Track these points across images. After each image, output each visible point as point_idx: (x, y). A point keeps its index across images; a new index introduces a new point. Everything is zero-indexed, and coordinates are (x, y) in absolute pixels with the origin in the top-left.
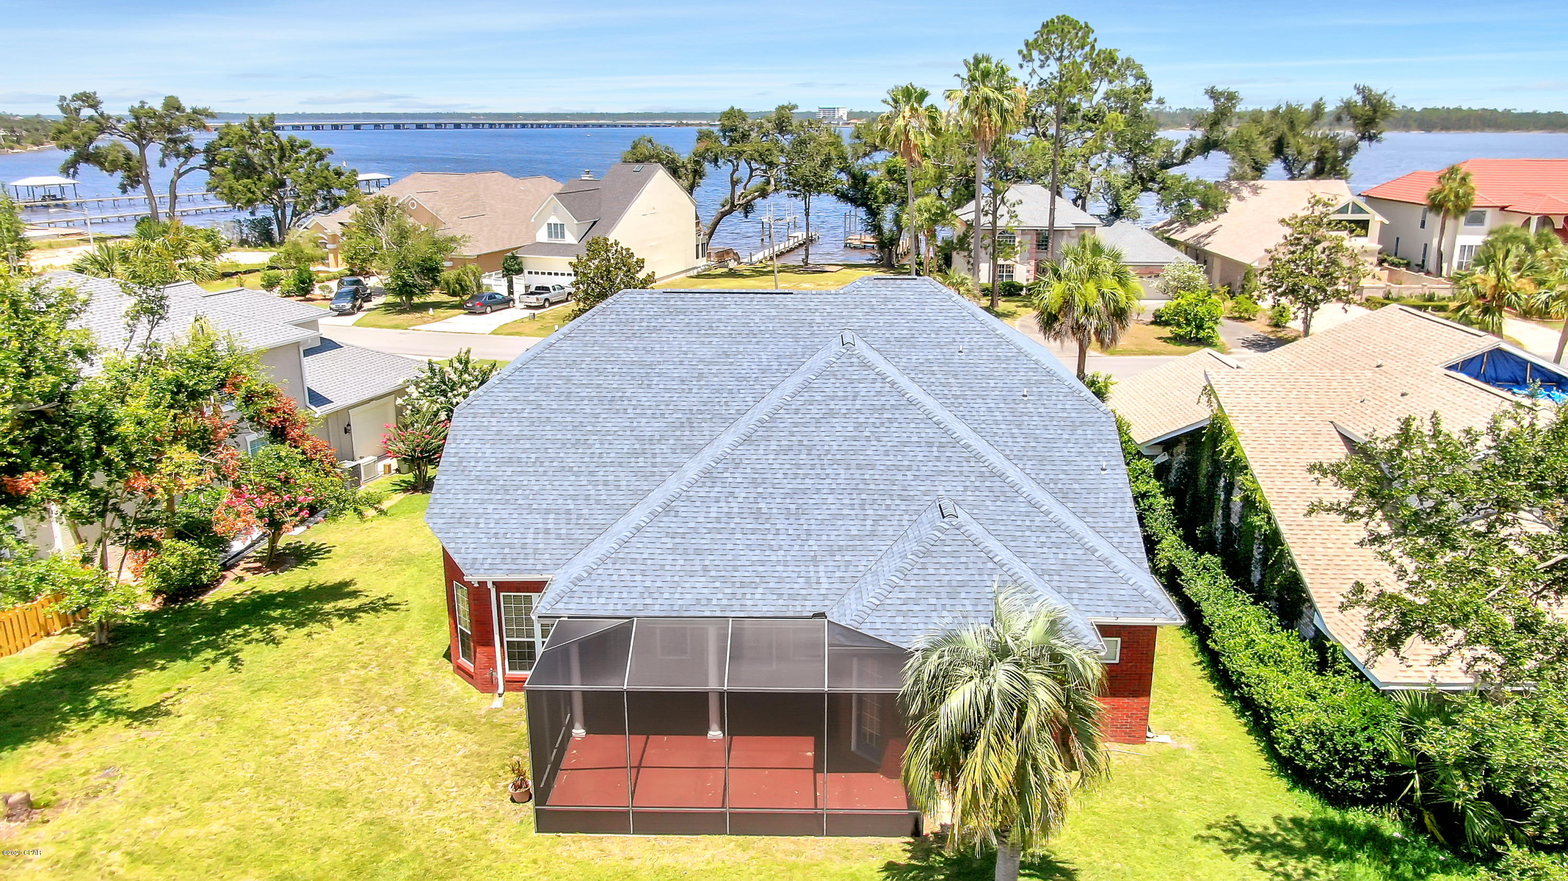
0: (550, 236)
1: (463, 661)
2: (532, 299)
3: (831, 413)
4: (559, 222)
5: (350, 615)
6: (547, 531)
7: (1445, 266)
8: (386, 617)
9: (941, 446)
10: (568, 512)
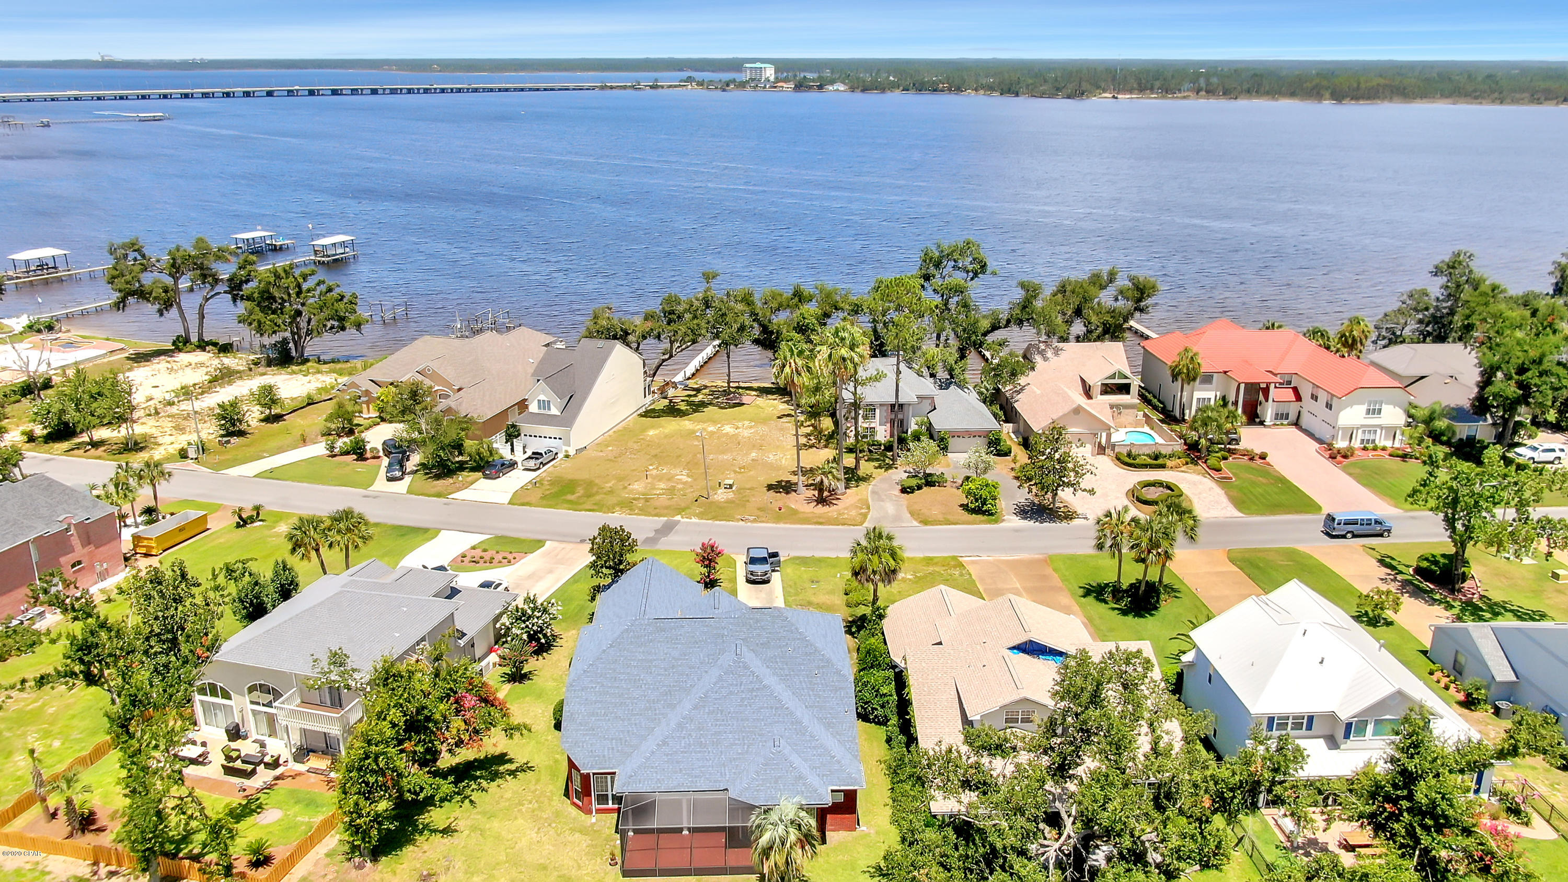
0: (539, 408)
1: (575, 800)
2: (532, 464)
3: (731, 693)
4: (546, 399)
5: (513, 773)
6: (613, 749)
7: (1187, 412)
8: (530, 774)
9: (777, 708)
10: (621, 739)
